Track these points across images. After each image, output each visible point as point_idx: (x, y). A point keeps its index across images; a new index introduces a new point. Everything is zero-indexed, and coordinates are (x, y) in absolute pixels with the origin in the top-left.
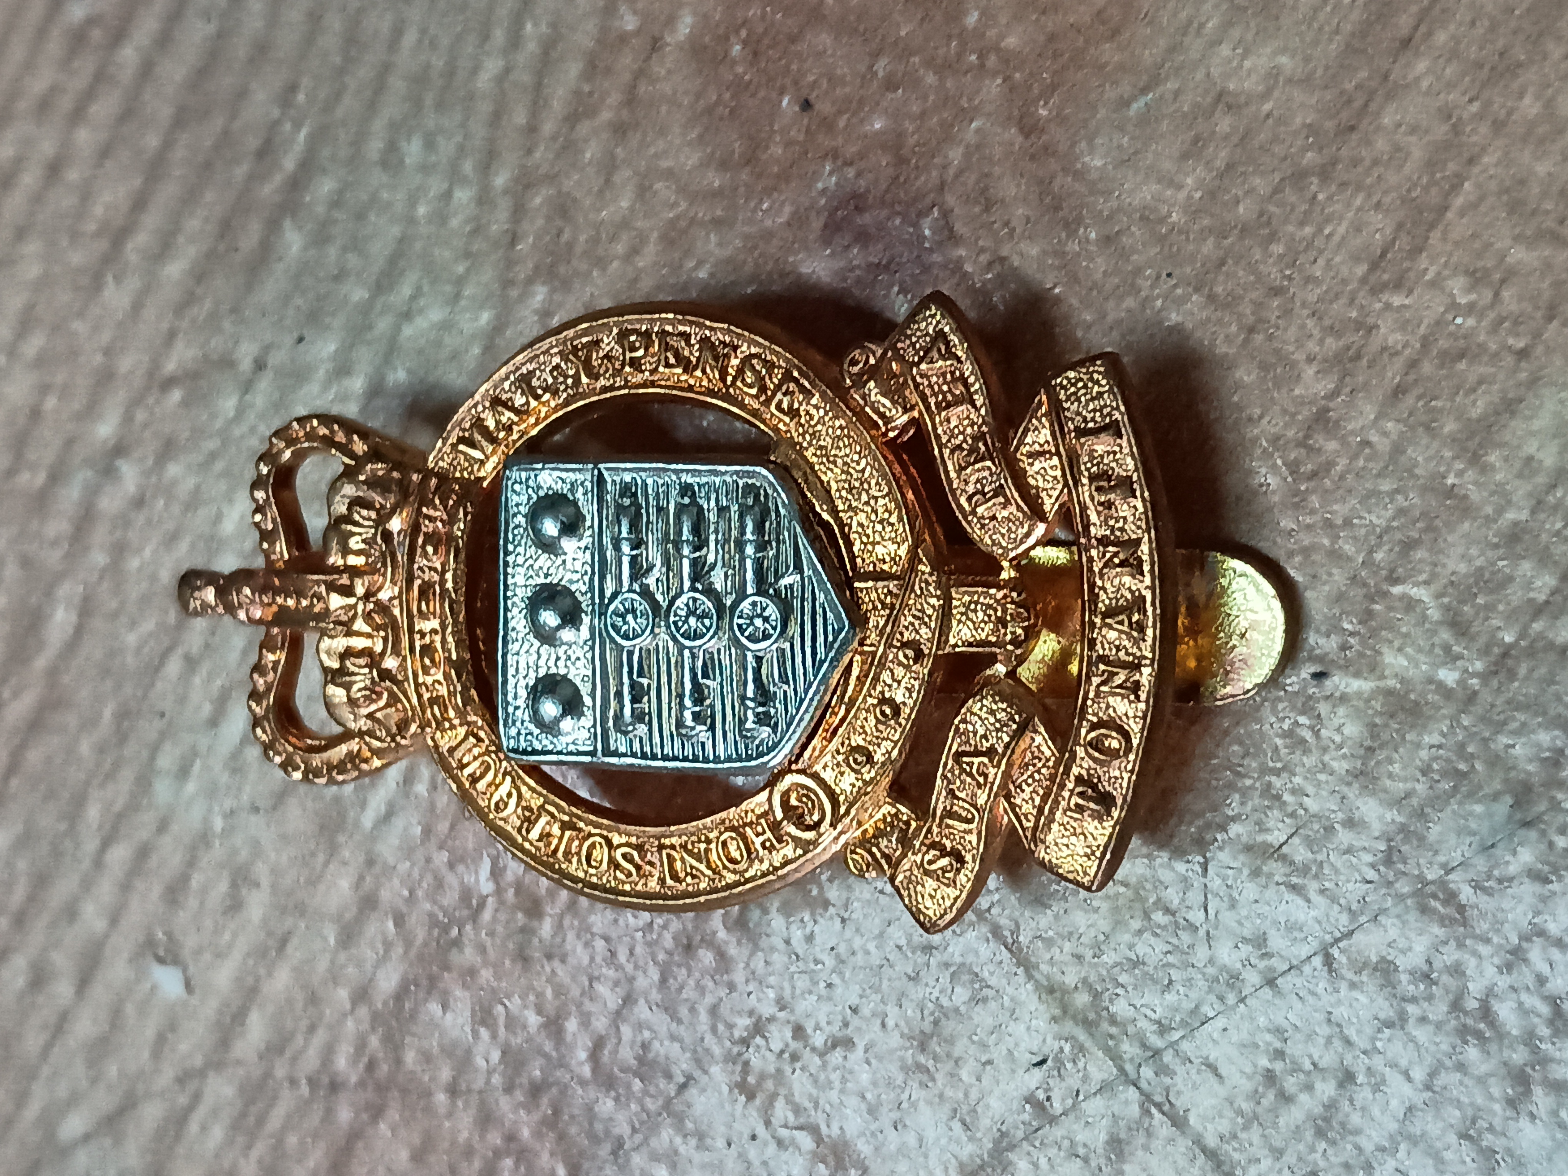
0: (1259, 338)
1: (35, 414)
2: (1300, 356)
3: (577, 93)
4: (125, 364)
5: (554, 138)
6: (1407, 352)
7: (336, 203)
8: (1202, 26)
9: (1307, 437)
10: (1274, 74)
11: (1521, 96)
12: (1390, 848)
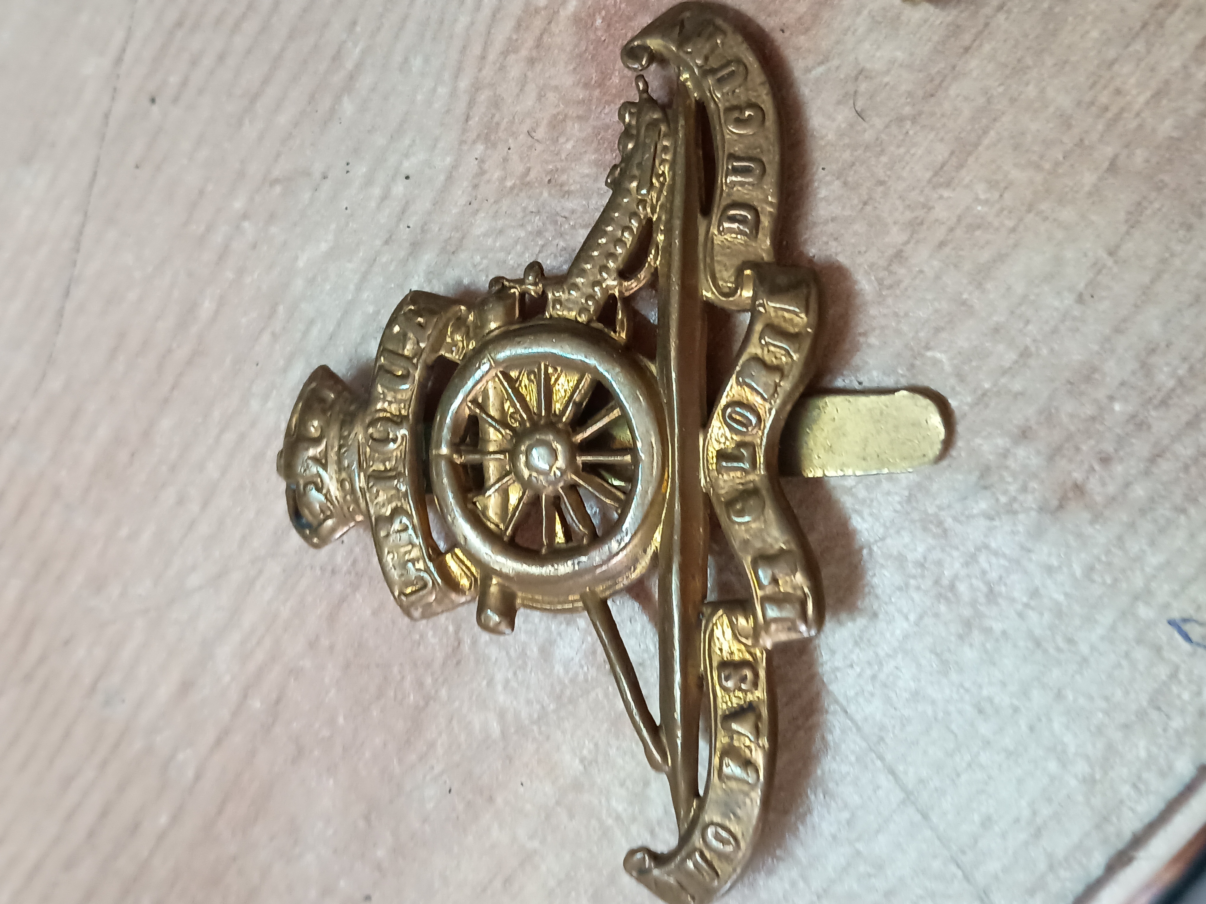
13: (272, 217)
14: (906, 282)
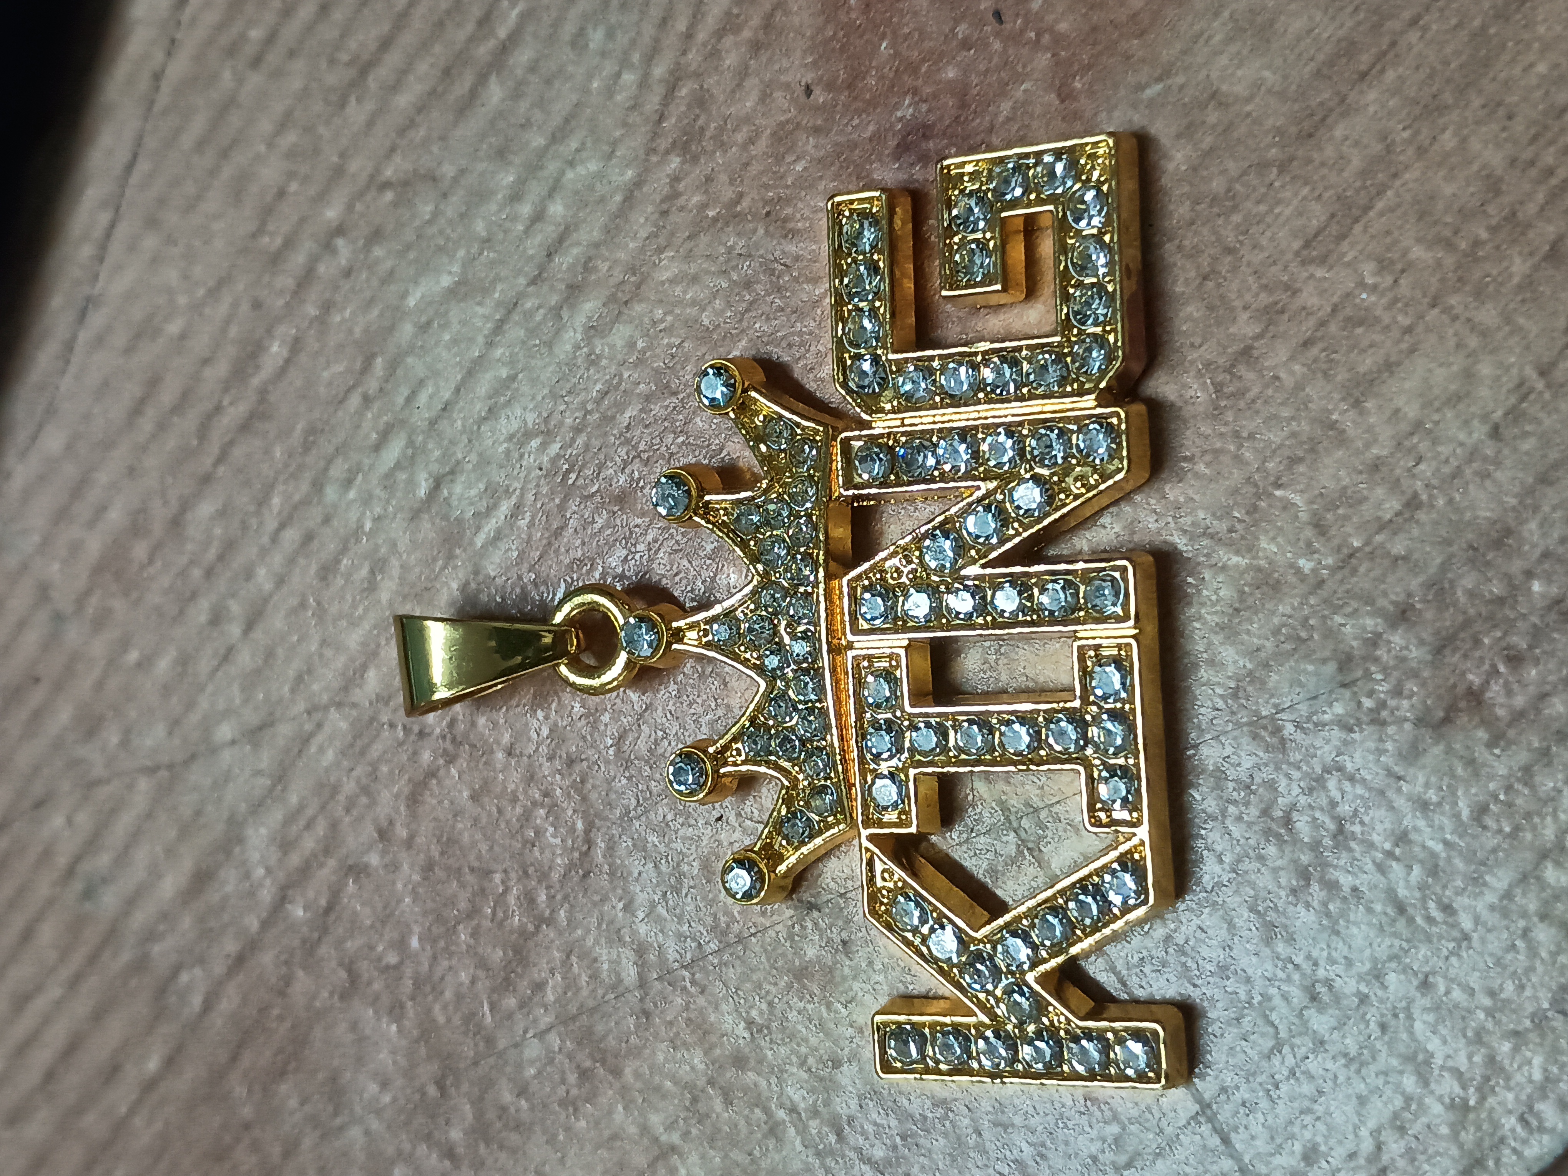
0: (1210, 284)
1: (281, 194)
2: (1237, 303)
3: (728, 14)
4: (353, 166)
5: (704, 45)
6: (1320, 314)
7: (533, 68)
8: (1210, 37)
9: (1233, 366)
10: (1257, 85)
11: (1443, 130)
12: (1238, 687)
13: (376, 236)
14: (1255, 391)
